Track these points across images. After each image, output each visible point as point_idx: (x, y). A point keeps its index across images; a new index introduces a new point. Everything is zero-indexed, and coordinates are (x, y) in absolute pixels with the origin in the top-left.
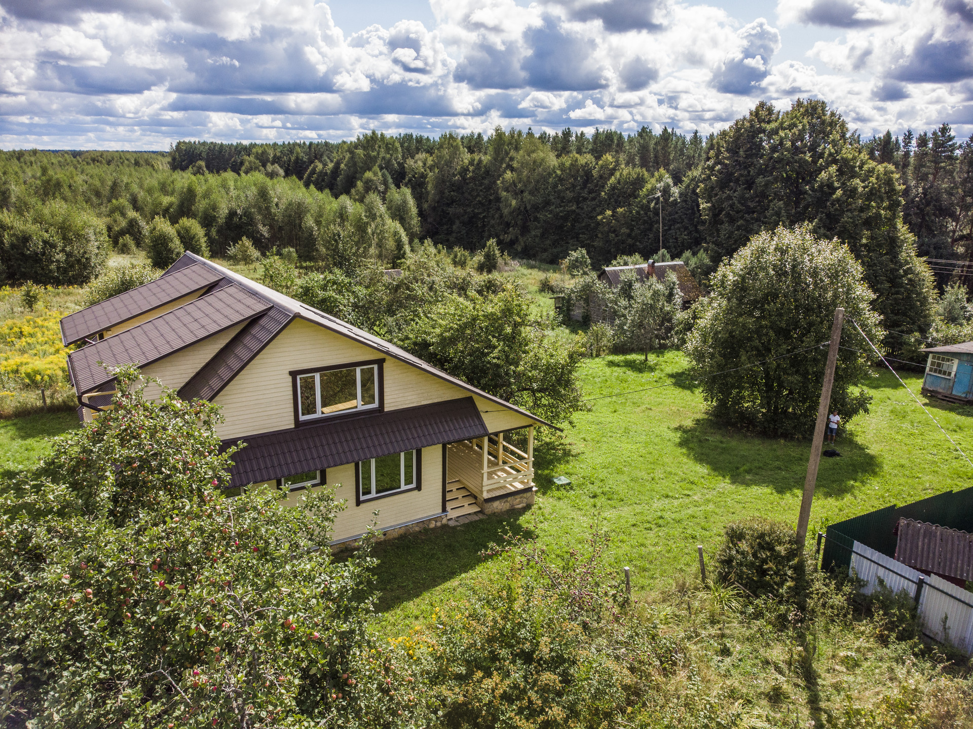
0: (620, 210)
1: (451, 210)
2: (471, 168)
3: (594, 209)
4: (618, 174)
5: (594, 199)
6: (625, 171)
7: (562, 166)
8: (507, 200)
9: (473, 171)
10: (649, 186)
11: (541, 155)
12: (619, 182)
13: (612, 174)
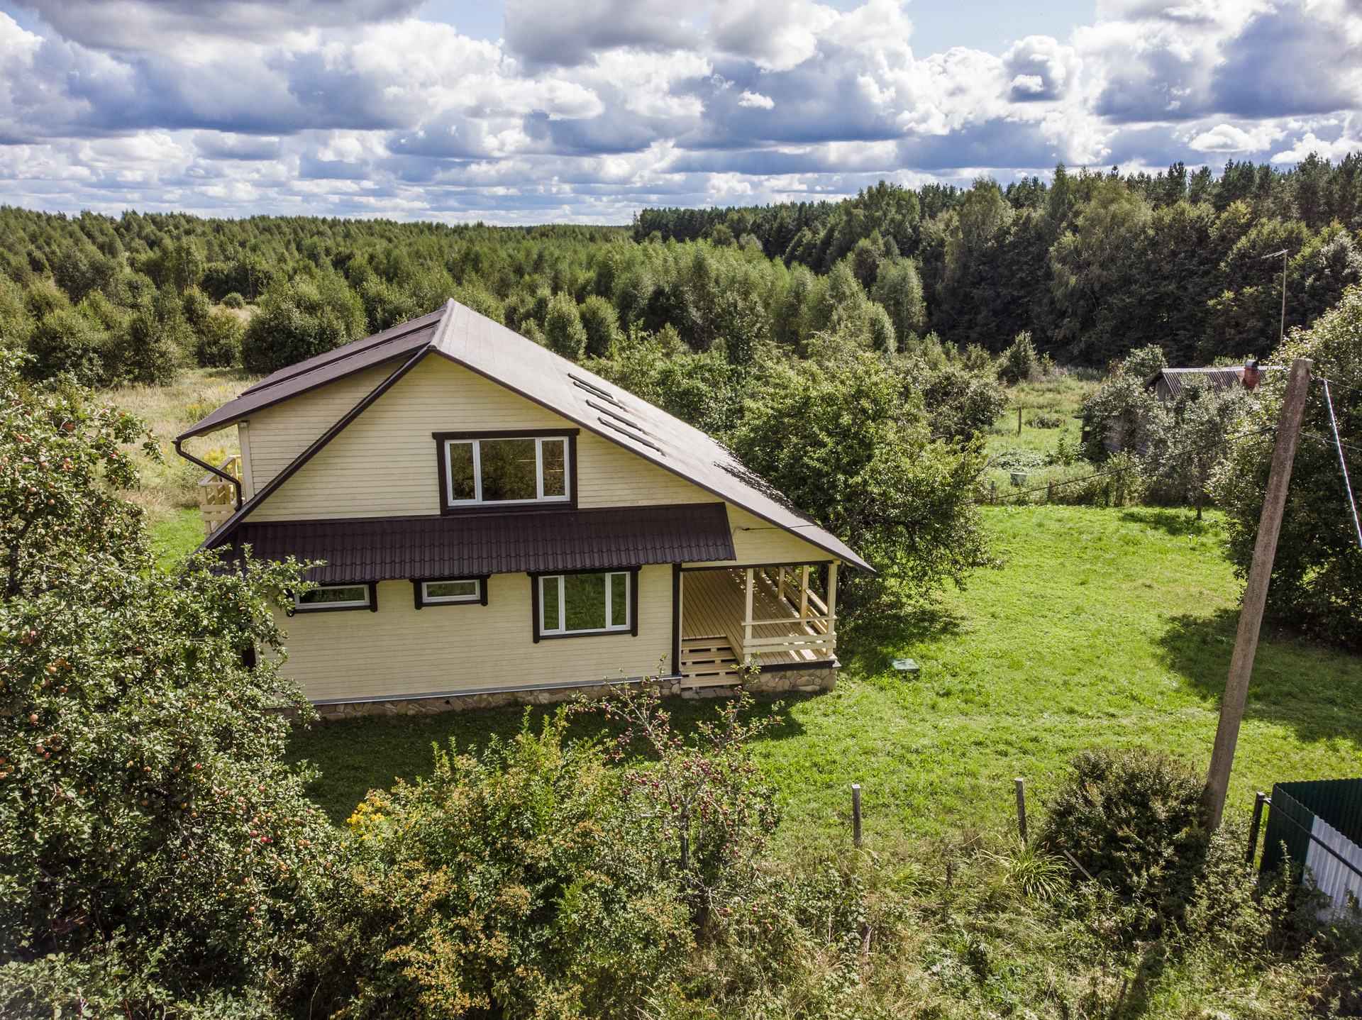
0: (1248, 290)
1: (976, 293)
2: (1013, 230)
3: (1205, 290)
4: (1253, 233)
5: (1206, 273)
6: (1269, 226)
7: (1158, 225)
8: (1061, 275)
9: (1016, 234)
10: (1307, 251)
11: (1127, 206)
12: (1253, 247)
13: (1245, 234)
